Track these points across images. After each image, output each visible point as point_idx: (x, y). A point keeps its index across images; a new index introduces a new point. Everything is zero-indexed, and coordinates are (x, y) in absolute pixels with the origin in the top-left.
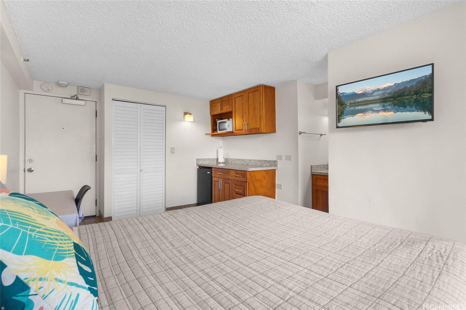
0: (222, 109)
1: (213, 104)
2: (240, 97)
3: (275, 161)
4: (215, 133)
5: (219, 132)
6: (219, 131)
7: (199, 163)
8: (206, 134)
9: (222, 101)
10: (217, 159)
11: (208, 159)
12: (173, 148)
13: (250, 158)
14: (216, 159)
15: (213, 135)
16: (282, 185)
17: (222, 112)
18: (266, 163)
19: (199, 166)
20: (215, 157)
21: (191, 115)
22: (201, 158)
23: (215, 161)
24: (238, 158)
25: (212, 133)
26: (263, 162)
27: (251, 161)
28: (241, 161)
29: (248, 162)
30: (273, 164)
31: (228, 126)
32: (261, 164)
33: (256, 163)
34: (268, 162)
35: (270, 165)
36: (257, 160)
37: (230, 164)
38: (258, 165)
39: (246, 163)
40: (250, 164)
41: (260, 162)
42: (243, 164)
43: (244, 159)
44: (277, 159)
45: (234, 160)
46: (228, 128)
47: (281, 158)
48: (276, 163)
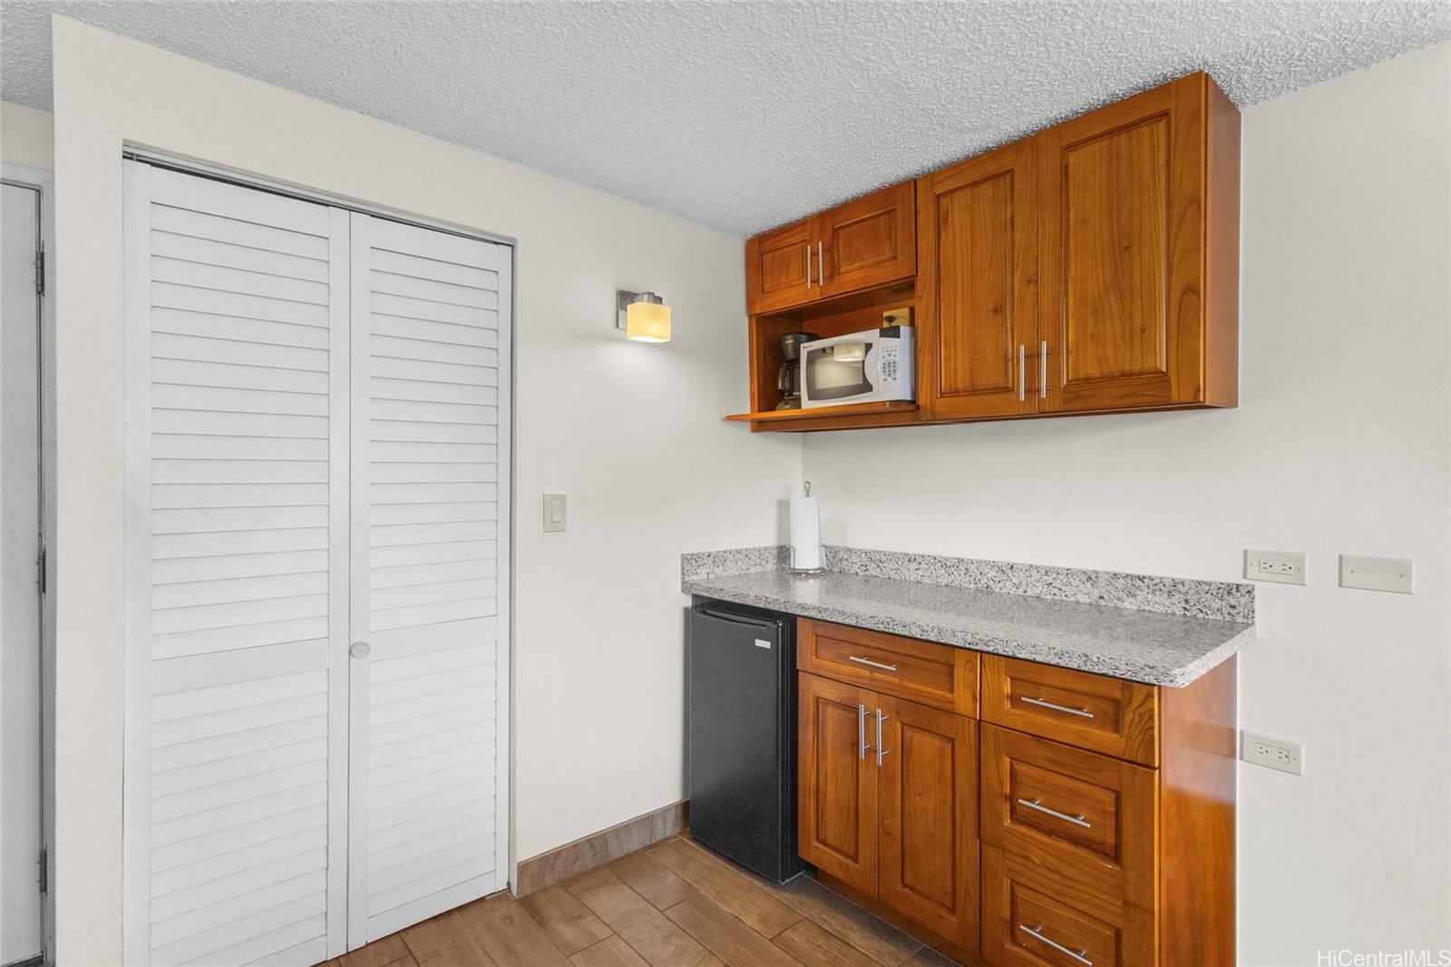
0: (833, 273)
1: (767, 256)
2: (987, 188)
3: (1235, 588)
4: (783, 412)
5: (808, 405)
6: (810, 399)
7: (694, 578)
8: (730, 418)
9: (836, 231)
10: (784, 553)
11: (738, 552)
12: (555, 497)
13: (1004, 557)
14: (775, 552)
15: (760, 426)
16: (1299, 749)
17: (834, 290)
18: (1140, 595)
19: (695, 597)
20: (769, 540)
21: (658, 306)
22: (706, 550)
23: (771, 559)
24: (913, 550)
25: (759, 411)
26: (1117, 585)
27: (1010, 575)
28: (937, 567)
29: (989, 576)
30: (1218, 606)
31: (887, 369)
32: (1101, 597)
33: (1054, 585)
34: (1164, 589)
35: (1185, 609)
36: (1065, 572)
37: (858, 577)
38: (1072, 599)
39: (972, 579)
40: (1009, 588)
41: (1091, 582)
42: (947, 586)
43: (956, 561)
44: (1249, 576)
45: (884, 559)
46: (885, 380)
47: (1291, 569)
48: (1243, 600)
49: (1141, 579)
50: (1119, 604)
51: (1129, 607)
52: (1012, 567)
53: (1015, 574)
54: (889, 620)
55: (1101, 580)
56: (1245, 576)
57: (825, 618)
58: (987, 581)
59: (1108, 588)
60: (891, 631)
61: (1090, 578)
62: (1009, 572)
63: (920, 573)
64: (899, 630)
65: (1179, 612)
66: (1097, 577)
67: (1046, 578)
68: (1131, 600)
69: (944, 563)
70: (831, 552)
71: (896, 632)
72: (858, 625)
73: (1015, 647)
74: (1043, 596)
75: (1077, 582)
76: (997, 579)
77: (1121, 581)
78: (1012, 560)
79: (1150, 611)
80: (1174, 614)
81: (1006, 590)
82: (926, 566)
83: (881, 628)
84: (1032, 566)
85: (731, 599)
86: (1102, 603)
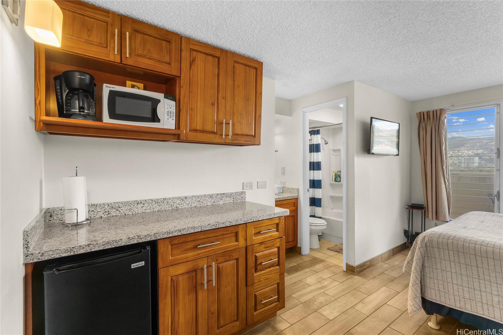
2: (210, 58)
3: (242, 193)
18: (224, 199)
26: (218, 197)
27: (185, 201)
28: (153, 204)
29: (177, 203)
30: (239, 198)
31: (169, 114)
32: (214, 202)
33: (200, 201)
34: (229, 196)
35: (233, 200)
36: (204, 196)
37: (103, 219)
38: (206, 204)
39: (170, 206)
40: (185, 206)
41: (211, 198)
42: (158, 211)
43: (162, 199)
44: (244, 189)
45: (121, 205)
46: (168, 119)
47: (250, 186)
48: (244, 195)
49: (224, 194)
50: (219, 203)
51: (221, 203)
52: (186, 198)
53: (187, 200)
54: (216, 223)
55: (214, 196)
56: (243, 189)
57: (184, 233)
58: (176, 205)
59: (216, 199)
60: (218, 227)
61: (211, 197)
62: (185, 200)
63: (144, 208)
64: (221, 226)
65: (232, 201)
66: (213, 196)
67: (198, 199)
68: (222, 201)
69: (157, 202)
70: (92, 207)
71: (220, 227)
72: (202, 230)
73: (259, 217)
74: (197, 206)
75: (207, 199)
76: (181, 203)
77: (219, 196)
78: (186, 195)
79: (226, 203)
80: (231, 203)
81: (184, 207)
82: (147, 205)
83: (213, 227)
84: (193, 196)
85: (101, 248)
86: (215, 204)
